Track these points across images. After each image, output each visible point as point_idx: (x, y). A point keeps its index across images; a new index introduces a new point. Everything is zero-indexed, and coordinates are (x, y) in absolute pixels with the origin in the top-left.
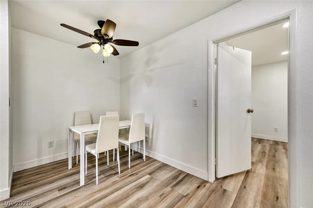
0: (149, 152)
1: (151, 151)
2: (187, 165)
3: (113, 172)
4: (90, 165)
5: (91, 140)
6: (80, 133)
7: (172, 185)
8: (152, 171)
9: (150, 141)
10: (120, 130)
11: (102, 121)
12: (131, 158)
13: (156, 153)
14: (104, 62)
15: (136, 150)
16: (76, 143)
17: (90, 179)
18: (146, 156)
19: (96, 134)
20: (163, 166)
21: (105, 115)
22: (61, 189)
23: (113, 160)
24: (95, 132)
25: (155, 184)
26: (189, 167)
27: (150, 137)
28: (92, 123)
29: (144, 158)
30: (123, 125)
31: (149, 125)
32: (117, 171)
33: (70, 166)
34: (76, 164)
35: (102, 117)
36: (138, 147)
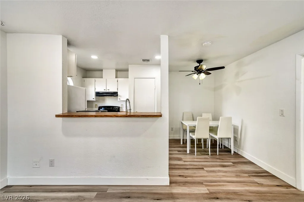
0: (238, 149)
1: (240, 149)
2: (273, 168)
3: (206, 153)
4: (192, 146)
5: (193, 131)
6: (187, 125)
7: (250, 174)
8: (236, 162)
9: (238, 140)
10: (210, 127)
11: (199, 120)
12: (219, 149)
13: (244, 152)
14: (200, 84)
15: (227, 146)
16: (184, 131)
17: (192, 152)
18: (234, 152)
19: (195, 127)
20: (249, 163)
21: (202, 116)
22: (179, 151)
23: (206, 147)
24: (195, 126)
25: (236, 169)
26: (275, 170)
27: (239, 137)
28: (193, 120)
29: (232, 152)
30: (213, 124)
31: (238, 127)
32: (208, 154)
33: (182, 143)
34: (184, 143)
35: (198, 118)
36: (228, 144)
